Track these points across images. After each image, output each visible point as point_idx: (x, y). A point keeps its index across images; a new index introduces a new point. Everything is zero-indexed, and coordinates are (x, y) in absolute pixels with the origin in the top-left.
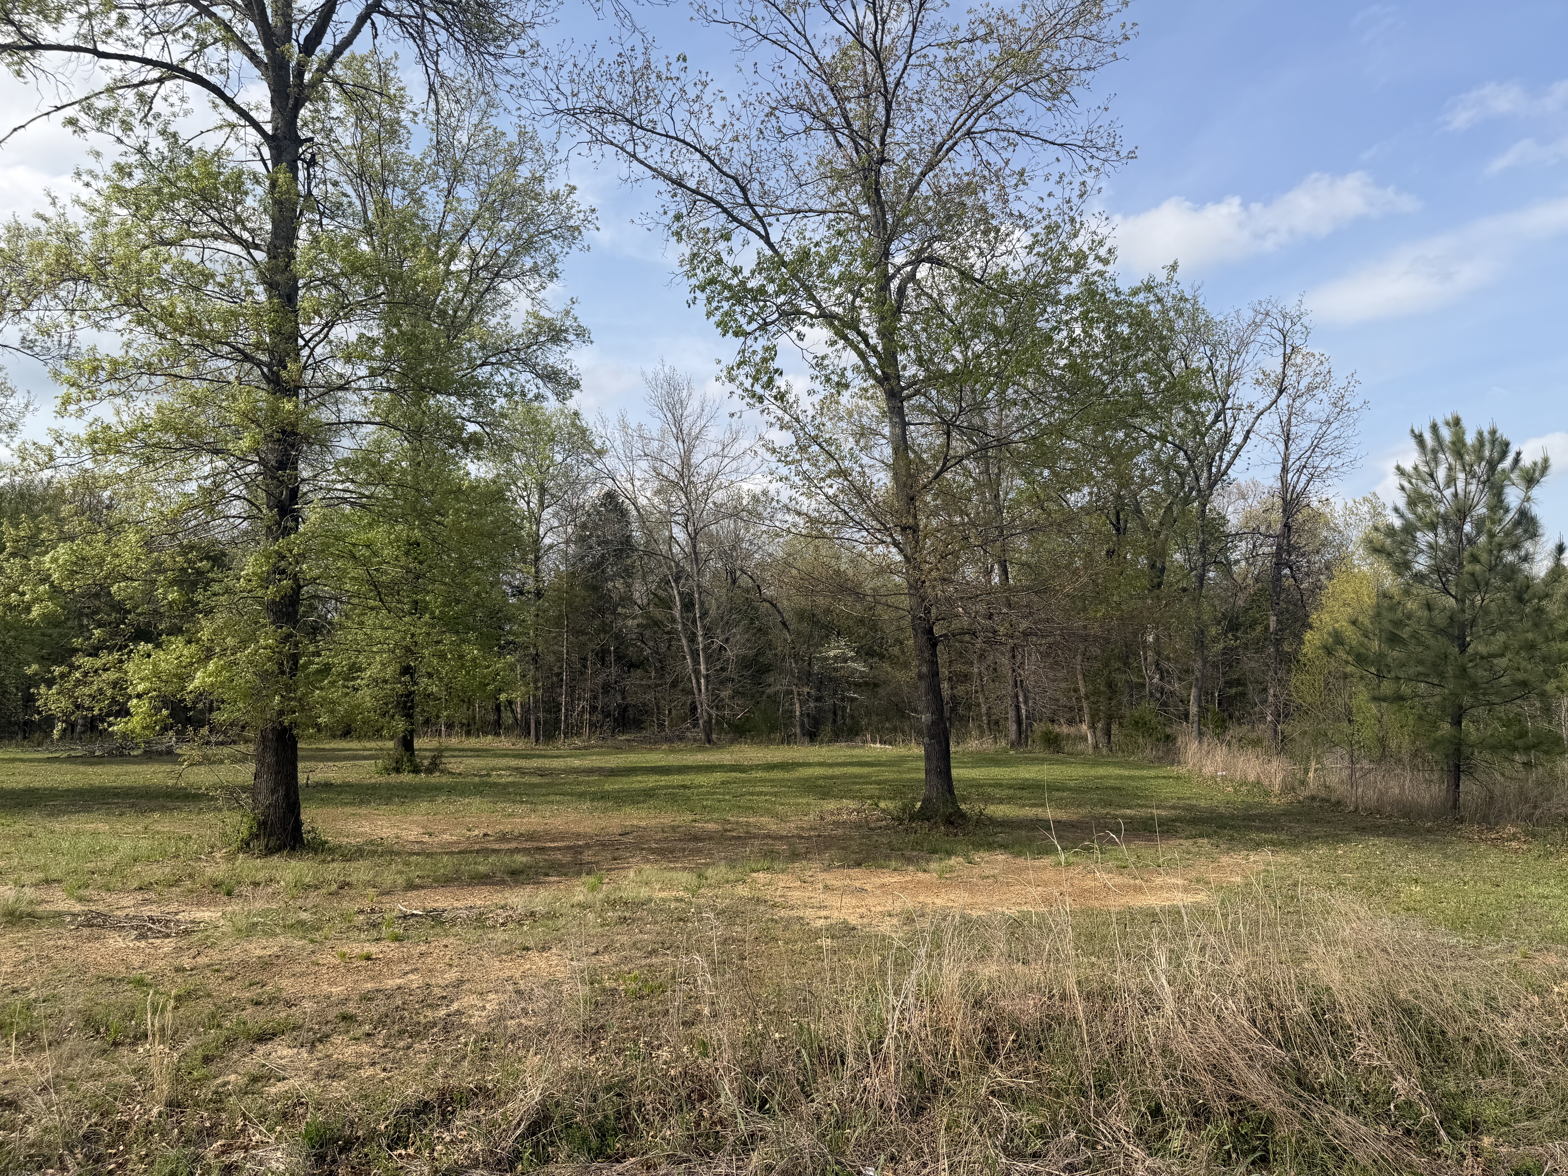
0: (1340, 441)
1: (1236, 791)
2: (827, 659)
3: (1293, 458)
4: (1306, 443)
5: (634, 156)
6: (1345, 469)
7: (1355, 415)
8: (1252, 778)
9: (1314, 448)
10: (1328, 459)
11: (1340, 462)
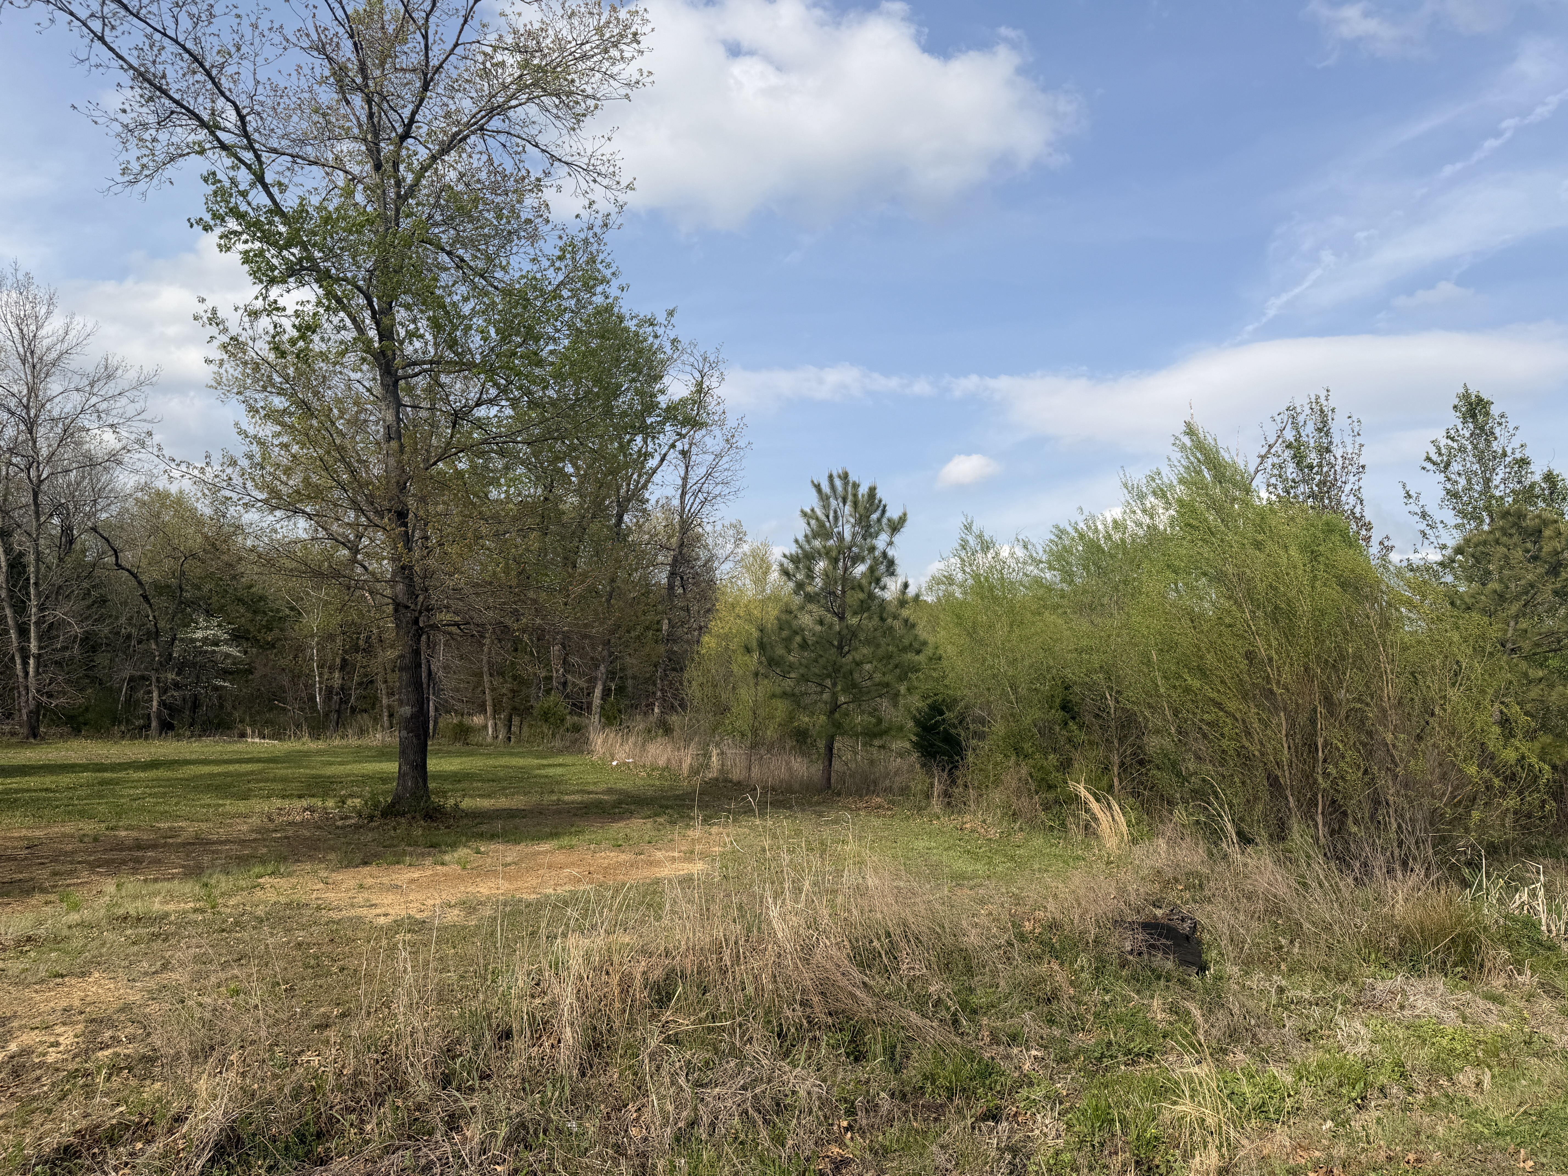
0: (730, 473)
1: (649, 775)
2: (193, 641)
3: (691, 482)
4: (702, 471)
5: (101, 39)
6: (731, 497)
7: (742, 453)
8: (662, 762)
9: (708, 475)
10: (719, 487)
11: (728, 491)
